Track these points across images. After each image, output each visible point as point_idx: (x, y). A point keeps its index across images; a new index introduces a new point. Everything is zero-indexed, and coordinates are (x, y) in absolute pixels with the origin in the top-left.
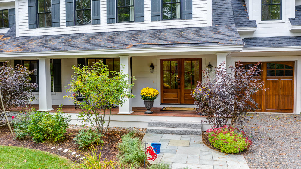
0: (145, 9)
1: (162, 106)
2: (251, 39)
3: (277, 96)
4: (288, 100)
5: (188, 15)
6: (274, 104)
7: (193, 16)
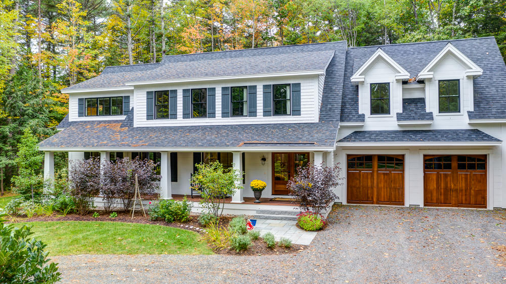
0: (258, 105)
1: (273, 197)
2: (360, 132)
3: (388, 189)
4: (399, 192)
5: (297, 112)
6: (385, 196)
7: (302, 113)
